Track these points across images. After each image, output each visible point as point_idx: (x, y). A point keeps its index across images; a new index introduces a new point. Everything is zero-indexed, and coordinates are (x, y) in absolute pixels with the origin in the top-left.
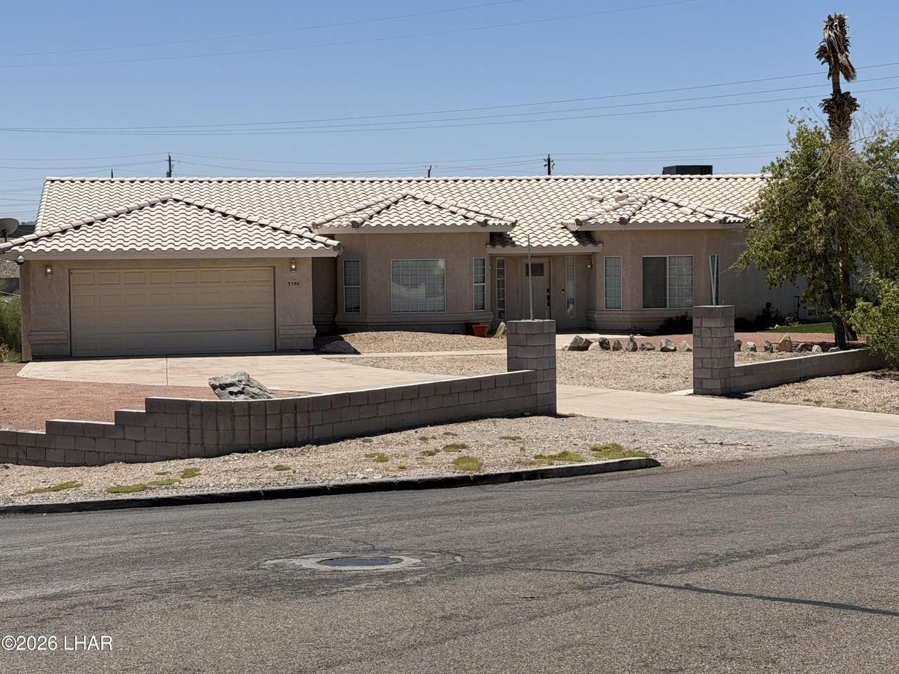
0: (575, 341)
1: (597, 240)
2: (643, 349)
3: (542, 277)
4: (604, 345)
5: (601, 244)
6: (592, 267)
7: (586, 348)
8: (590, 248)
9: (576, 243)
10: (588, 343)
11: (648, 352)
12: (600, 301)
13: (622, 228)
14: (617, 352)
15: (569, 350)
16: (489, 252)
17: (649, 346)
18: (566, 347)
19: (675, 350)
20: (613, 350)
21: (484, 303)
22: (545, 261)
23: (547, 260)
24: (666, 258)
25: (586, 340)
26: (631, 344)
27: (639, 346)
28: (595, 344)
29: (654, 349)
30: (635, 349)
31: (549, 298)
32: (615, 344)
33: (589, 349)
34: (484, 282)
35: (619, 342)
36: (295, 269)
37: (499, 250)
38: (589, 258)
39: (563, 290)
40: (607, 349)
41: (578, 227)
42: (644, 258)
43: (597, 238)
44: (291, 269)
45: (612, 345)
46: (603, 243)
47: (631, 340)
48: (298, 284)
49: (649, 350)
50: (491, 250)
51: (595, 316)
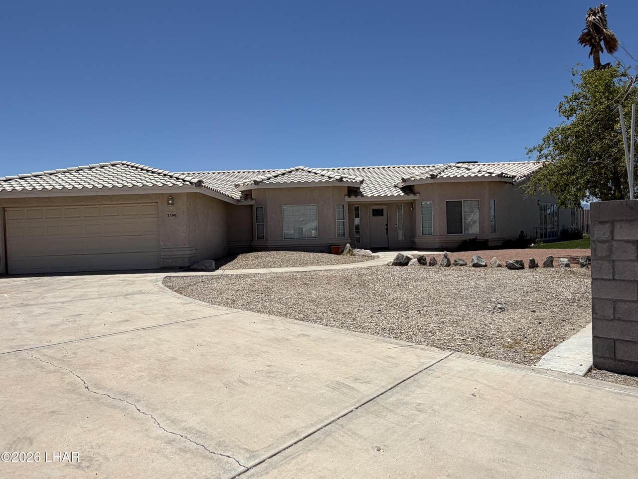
0: (398, 258)
1: (416, 192)
2: (456, 265)
3: (382, 217)
4: (421, 261)
5: (418, 194)
6: (413, 209)
7: (406, 264)
8: (411, 197)
9: (403, 194)
10: (409, 259)
11: (461, 267)
12: (419, 231)
13: (432, 181)
14: (433, 268)
15: (392, 265)
16: (347, 201)
17: (461, 262)
18: (390, 262)
19: (486, 266)
20: (430, 266)
21: (344, 232)
22: (384, 207)
23: (386, 207)
24: (461, 201)
25: (407, 257)
26: (446, 260)
27: (452, 262)
28: (414, 261)
29: (465, 265)
30: (448, 265)
31: (387, 229)
32: (431, 260)
33: (409, 264)
34: (344, 219)
35: (434, 258)
36: (172, 204)
37: (353, 199)
38: (412, 204)
39: (396, 224)
40: (424, 264)
41: (404, 183)
42: (447, 202)
43: (416, 189)
44: (169, 204)
45: (428, 261)
46: (419, 193)
47: (445, 256)
48: (175, 215)
49: (461, 265)
50: (348, 199)
51: (416, 240)
